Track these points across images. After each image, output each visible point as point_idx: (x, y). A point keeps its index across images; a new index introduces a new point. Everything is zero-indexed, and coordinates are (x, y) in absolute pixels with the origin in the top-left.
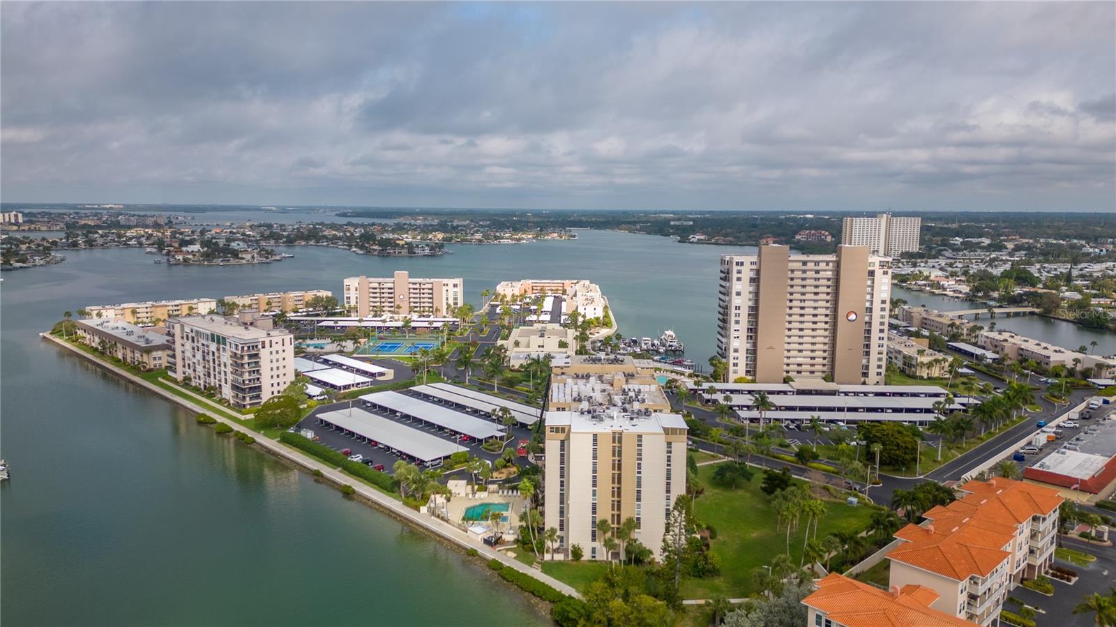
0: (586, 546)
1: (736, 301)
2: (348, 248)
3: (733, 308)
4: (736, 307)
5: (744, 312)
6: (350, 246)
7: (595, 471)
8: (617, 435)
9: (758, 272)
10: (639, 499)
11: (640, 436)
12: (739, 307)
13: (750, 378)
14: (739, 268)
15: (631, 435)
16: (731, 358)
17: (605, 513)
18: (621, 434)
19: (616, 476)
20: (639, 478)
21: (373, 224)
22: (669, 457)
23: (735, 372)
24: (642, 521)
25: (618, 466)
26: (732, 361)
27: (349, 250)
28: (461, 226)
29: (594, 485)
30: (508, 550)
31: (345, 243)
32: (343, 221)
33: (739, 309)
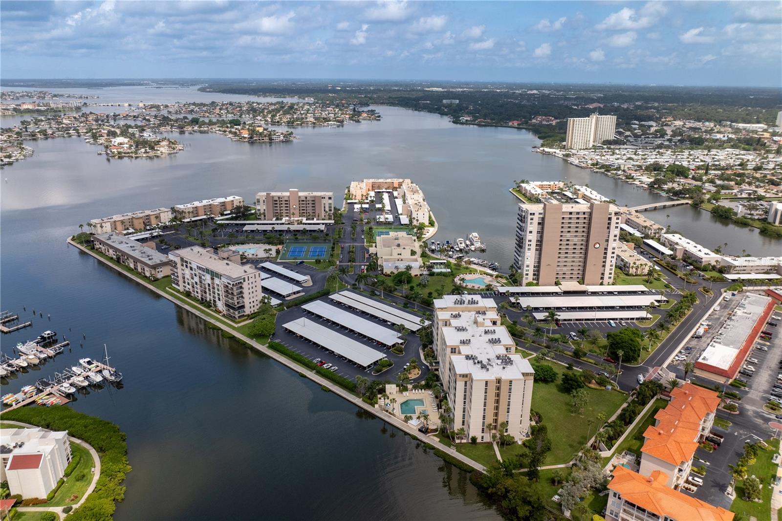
0: (479, 436)
1: (529, 237)
3: (527, 241)
4: (529, 240)
5: (534, 243)
7: (485, 399)
8: (498, 380)
9: (543, 219)
10: (508, 412)
11: (511, 382)
12: (531, 240)
13: (535, 282)
14: (532, 217)
15: (506, 381)
16: (525, 271)
17: (490, 420)
18: (501, 379)
19: (497, 400)
20: (509, 402)
22: (524, 387)
23: (527, 278)
24: (509, 423)
25: (498, 395)
26: (525, 272)
29: (485, 406)
30: (433, 436)
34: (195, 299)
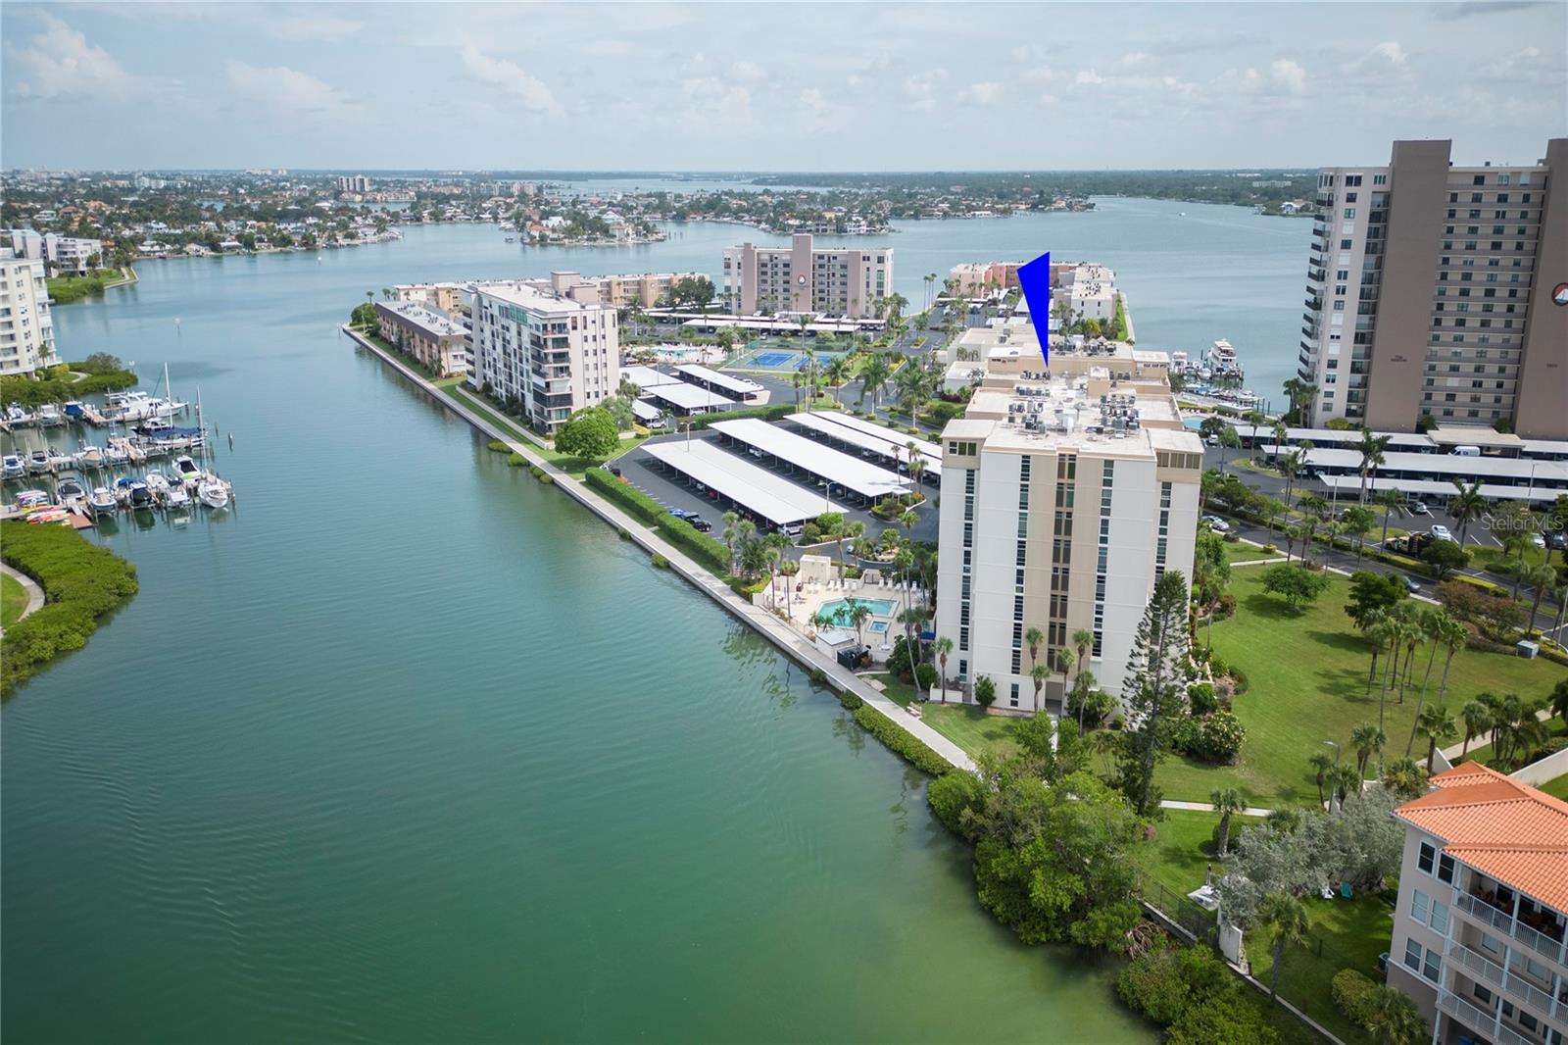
0: (1003, 679)
1: (1340, 260)
2: (756, 224)
3: (1334, 277)
4: (1340, 272)
5: (1354, 285)
6: (759, 222)
7: (1022, 532)
8: (1067, 462)
9: (1388, 197)
10: (1100, 596)
11: (1109, 464)
12: (1346, 272)
13: (1353, 420)
14: (1352, 189)
15: (1091, 460)
16: (1322, 381)
17: (1037, 618)
18: (1073, 457)
19: (1062, 546)
20: (1103, 552)
21: (798, 192)
22: (1164, 514)
23: (1327, 408)
24: (1103, 641)
25: (1063, 525)
26: (1323, 385)
27: (757, 227)
28: (920, 194)
29: (1021, 561)
30: (875, 677)
31: (753, 218)
32: (760, 189)
33: (1345, 278)
34: (496, 402)
